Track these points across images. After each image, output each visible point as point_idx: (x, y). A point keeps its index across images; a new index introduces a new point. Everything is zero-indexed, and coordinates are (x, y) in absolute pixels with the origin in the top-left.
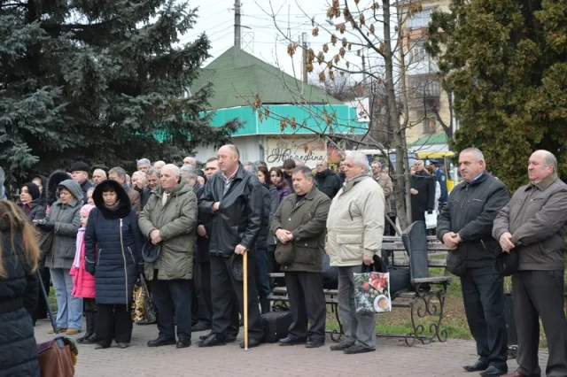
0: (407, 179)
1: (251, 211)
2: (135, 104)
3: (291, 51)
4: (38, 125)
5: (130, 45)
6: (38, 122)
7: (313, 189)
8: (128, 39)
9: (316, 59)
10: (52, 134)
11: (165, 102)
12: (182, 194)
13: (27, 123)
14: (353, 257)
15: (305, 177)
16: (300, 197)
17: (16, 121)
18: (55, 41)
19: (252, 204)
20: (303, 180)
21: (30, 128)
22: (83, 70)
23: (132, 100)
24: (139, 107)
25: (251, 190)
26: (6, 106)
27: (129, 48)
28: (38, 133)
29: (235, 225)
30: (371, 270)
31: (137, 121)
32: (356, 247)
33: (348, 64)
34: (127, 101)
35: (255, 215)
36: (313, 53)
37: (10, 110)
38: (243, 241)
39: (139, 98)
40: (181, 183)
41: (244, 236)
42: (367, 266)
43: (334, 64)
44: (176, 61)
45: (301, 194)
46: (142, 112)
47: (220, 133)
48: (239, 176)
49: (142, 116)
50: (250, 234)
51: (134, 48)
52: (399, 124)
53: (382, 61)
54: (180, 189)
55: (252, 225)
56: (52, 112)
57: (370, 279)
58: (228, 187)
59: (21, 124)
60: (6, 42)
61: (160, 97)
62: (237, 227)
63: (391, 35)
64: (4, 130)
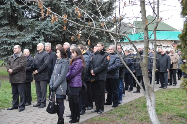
4: (49, 31)
5: (87, 4)
10: (54, 34)
17: (41, 30)
21: (45, 32)
59: (43, 30)
64: (37, 32)
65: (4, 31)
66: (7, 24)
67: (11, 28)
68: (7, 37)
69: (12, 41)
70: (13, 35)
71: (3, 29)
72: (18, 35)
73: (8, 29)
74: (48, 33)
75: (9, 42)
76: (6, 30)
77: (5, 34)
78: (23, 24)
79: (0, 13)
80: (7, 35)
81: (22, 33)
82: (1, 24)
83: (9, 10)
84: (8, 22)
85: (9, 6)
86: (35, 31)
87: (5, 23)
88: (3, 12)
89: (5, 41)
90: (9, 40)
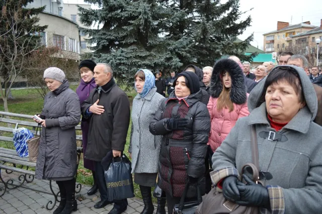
2: (220, 44)
4: (183, 51)
6: (183, 49)
10: (188, 55)
11: (232, 44)
13: (179, 50)
17: (174, 49)
21: (179, 52)
22: (202, 28)
24: (222, 45)
26: (171, 43)
27: (218, 23)
28: (183, 54)
31: (221, 51)
34: (217, 44)
37: (172, 45)
46: (223, 47)
47: (250, 58)
49: (223, 49)
51: (220, 23)
56: (189, 46)
59: (177, 50)
60: (172, 18)
61: (229, 41)
64: (169, 53)
65: (132, 51)
66: (134, 43)
67: (138, 47)
68: (136, 57)
69: (143, 62)
70: (144, 55)
71: (130, 48)
72: (148, 56)
73: (136, 49)
75: (139, 63)
76: (133, 49)
77: (134, 54)
78: (154, 43)
79: (129, 30)
80: (136, 56)
81: (152, 53)
82: (127, 43)
83: (141, 25)
84: (136, 41)
85: (142, 21)
86: (166, 51)
87: (132, 41)
88: (132, 28)
89: (135, 62)
90: (139, 62)
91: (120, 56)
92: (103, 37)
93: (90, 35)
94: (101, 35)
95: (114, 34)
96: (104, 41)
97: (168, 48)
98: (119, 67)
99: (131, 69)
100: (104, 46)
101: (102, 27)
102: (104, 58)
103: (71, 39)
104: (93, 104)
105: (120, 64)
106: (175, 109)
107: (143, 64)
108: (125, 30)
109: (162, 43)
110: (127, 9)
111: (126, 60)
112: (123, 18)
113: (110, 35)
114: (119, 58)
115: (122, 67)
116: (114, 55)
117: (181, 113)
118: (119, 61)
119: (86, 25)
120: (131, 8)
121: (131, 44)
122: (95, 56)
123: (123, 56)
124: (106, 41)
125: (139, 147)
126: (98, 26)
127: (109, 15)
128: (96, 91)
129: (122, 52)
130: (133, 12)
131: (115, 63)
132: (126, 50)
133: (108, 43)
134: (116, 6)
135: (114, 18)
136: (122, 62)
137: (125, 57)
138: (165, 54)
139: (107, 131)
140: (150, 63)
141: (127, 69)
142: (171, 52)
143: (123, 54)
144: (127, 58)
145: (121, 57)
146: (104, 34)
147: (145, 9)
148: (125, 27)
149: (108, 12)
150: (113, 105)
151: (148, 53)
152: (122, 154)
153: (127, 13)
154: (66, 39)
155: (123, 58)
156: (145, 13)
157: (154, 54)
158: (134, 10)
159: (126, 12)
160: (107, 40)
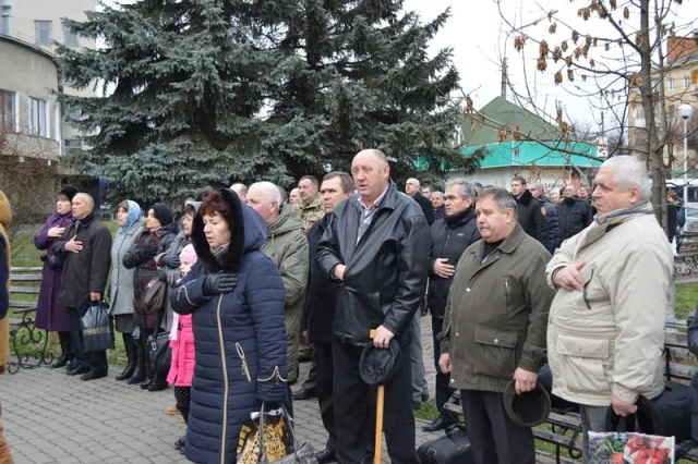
0: (664, 209)
1: (406, 267)
2: (390, 131)
3: (519, 44)
4: (297, 149)
5: (387, 77)
6: (297, 145)
7: (515, 232)
8: (385, 73)
9: (550, 55)
10: (309, 157)
11: (416, 130)
12: (283, 234)
13: (287, 147)
14: (589, 386)
15: (500, 206)
16: (492, 247)
17: (276, 145)
18: (319, 74)
19: (407, 256)
20: (496, 214)
21: (288, 151)
22: (338, 98)
23: (388, 127)
24: (392, 134)
25: (407, 230)
26: (270, 132)
27: (386, 81)
28: (297, 156)
29: (374, 291)
30: (630, 428)
31: (391, 147)
32: (596, 367)
33: (592, 63)
34: (382, 129)
35: (411, 277)
36: (546, 46)
37: (272, 135)
38: (388, 319)
39: (394, 126)
40: (284, 213)
41: (390, 311)
42: (619, 417)
43: (574, 60)
44: (428, 93)
45: (492, 239)
46: (396, 139)
47: (470, 160)
48: (388, 204)
49: (395, 142)
50: (402, 308)
51: (389, 81)
52: (657, 139)
53: (638, 58)
54: (279, 225)
55: (406, 293)
56: (312, 138)
57: (627, 449)
58: (367, 221)
59: (281, 147)
60: (272, 73)
61: (411, 124)
62: (377, 294)
63: (650, 26)
64: (266, 153)
65: (179, 150)
66: (184, 131)
67: (194, 141)
68: (187, 164)
69: (203, 176)
70: (205, 160)
71: (175, 143)
72: (217, 160)
73: (189, 145)
74: (297, 153)
75: (195, 178)
76: (182, 146)
77: (183, 158)
78: (230, 131)
79: (171, 103)
80: (188, 160)
81: (225, 153)
82: (169, 131)
83: (197, 93)
84: (188, 126)
85: (200, 85)
86: (258, 149)
87: (180, 128)
88: (178, 99)
89: (185, 176)
90: (194, 174)
91: (152, 160)
92: (114, 116)
93: (83, 113)
94: (110, 112)
95: (138, 110)
96: (114, 127)
97: (263, 143)
98: (149, 187)
99: (176, 191)
100: (114, 138)
101: (112, 92)
102: (114, 165)
103: (33, 98)
104: (68, 240)
105: (151, 180)
106: (147, 240)
107: (206, 179)
108: (164, 102)
109: (247, 131)
110: (169, 55)
111: (164, 170)
112: (158, 76)
113: (129, 112)
114: (149, 165)
115: (155, 187)
116: (138, 160)
117: (152, 244)
118: (148, 174)
119: (76, 86)
120: (176, 53)
121: (178, 134)
122: (93, 161)
123: (158, 163)
124: (119, 126)
125: (118, 285)
126: (105, 89)
127: (126, 69)
128: (73, 226)
129: (156, 152)
130: (182, 62)
131: (138, 176)
132: (164, 148)
133: (124, 132)
134: (143, 48)
135: (138, 75)
136: (155, 175)
137: (163, 164)
138: (255, 156)
139: (85, 271)
140: (219, 178)
141: (166, 191)
142: (270, 150)
143: (159, 157)
144: (169, 166)
145: (153, 165)
146: (117, 110)
147: (203, 61)
148: (163, 96)
149: (124, 62)
150: (92, 241)
151: (215, 154)
152: (102, 298)
153: (166, 66)
154: (20, 97)
155: (157, 166)
156: (204, 69)
157: (230, 157)
158: (183, 58)
159: (165, 62)
160: (122, 123)
